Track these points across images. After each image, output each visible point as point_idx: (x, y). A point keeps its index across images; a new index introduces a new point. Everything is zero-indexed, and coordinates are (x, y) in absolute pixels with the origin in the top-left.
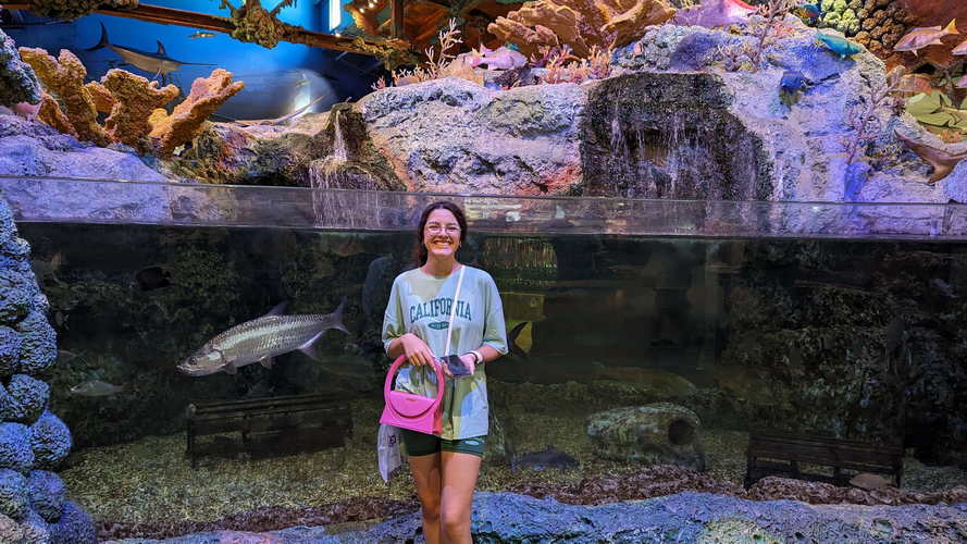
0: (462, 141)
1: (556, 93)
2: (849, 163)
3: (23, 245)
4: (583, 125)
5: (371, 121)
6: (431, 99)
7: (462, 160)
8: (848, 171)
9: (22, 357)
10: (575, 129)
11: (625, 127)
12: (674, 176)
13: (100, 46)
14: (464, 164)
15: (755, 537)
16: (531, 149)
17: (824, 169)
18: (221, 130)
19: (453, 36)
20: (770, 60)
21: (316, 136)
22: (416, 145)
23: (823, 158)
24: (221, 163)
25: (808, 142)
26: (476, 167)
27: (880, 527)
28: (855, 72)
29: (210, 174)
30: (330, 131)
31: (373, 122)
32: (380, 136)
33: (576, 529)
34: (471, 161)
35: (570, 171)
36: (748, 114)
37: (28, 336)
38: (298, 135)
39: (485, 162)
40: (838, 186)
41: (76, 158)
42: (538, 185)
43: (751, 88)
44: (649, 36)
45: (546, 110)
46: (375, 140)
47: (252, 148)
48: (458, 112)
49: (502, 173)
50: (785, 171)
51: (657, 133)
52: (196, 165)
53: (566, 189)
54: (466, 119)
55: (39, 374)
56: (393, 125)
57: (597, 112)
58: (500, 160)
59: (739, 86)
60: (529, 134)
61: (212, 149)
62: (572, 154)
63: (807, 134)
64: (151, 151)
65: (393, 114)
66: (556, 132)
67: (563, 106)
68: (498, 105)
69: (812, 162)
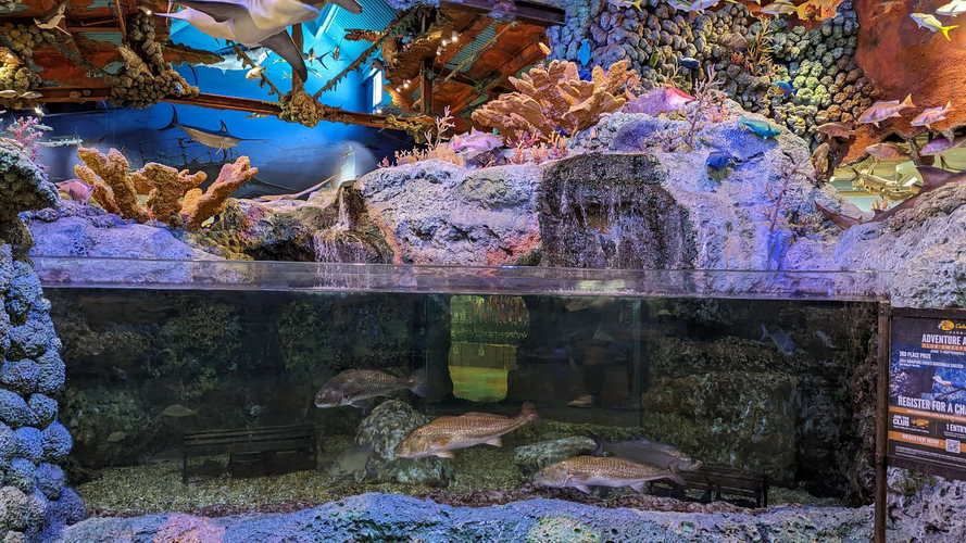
0: (440, 213)
1: (517, 172)
2: (771, 230)
3: (46, 303)
4: (540, 198)
5: (369, 197)
6: (418, 177)
7: (440, 230)
8: (771, 237)
9: (39, 381)
10: (533, 202)
11: (571, 201)
12: (617, 242)
13: (171, 126)
14: (442, 232)
15: (576, 530)
16: (498, 219)
17: (751, 236)
18: (244, 205)
19: (448, 121)
20: (702, 141)
21: (326, 209)
22: (403, 216)
23: (750, 226)
24: (243, 233)
25: (736, 212)
26: (452, 235)
27: (686, 528)
28: (778, 152)
29: (232, 243)
30: (336, 205)
31: (370, 197)
32: (375, 209)
33: (434, 519)
34: (448, 230)
35: (532, 238)
36: (679, 189)
37: (44, 367)
38: (311, 208)
39: (459, 231)
40: (763, 250)
41: (117, 233)
42: (505, 250)
43: (684, 165)
44: (602, 122)
45: (508, 187)
46: (370, 213)
47: (268, 220)
48: (438, 188)
49: (474, 240)
50: (710, 237)
51: (598, 206)
52: (220, 236)
53: (528, 253)
54: (444, 195)
55: (50, 394)
56: (386, 199)
57: (550, 188)
58: (472, 229)
59: (672, 164)
60: (496, 207)
61: (235, 221)
62: (531, 222)
63: (737, 205)
64: (181, 226)
65: (386, 190)
66: (518, 205)
67: (522, 184)
68: (470, 182)
69: (740, 229)
